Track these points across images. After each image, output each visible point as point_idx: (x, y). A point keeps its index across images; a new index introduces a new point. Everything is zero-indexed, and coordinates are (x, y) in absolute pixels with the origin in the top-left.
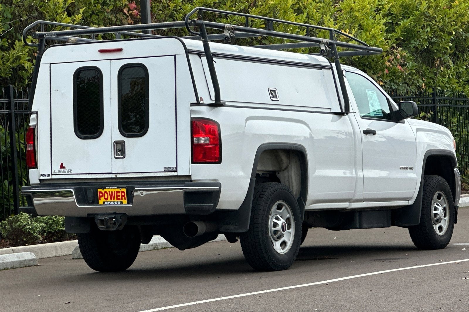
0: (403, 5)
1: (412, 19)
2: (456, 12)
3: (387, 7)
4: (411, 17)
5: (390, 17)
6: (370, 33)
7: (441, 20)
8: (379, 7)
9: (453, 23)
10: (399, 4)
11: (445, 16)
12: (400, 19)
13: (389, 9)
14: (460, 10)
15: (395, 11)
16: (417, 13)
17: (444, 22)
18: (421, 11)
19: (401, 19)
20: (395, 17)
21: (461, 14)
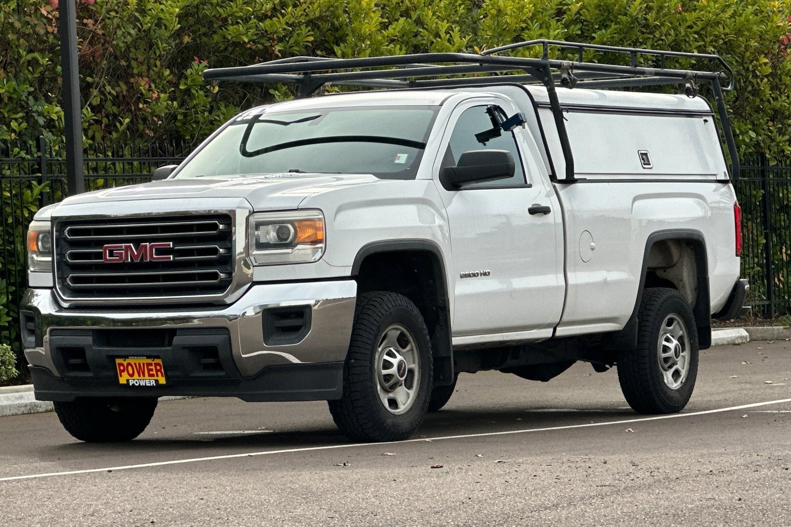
0: (600, 5)
1: (616, 29)
2: (701, 17)
3: (575, 8)
4: (613, 26)
5: (579, 26)
6: (529, 52)
7: (672, 32)
8: (562, 8)
9: (694, 37)
10: (594, 3)
11: (680, 24)
12: (596, 29)
13: (578, 12)
14: (707, 14)
15: (586, 15)
16: (624, 18)
17: (677, 35)
18: (631, 16)
19: (598, 29)
20: (587, 25)
21: (710, 21)
